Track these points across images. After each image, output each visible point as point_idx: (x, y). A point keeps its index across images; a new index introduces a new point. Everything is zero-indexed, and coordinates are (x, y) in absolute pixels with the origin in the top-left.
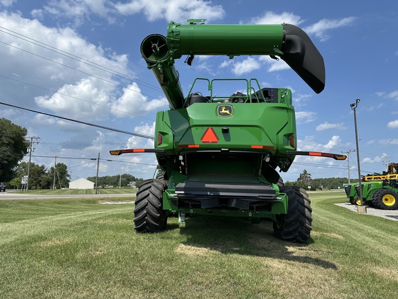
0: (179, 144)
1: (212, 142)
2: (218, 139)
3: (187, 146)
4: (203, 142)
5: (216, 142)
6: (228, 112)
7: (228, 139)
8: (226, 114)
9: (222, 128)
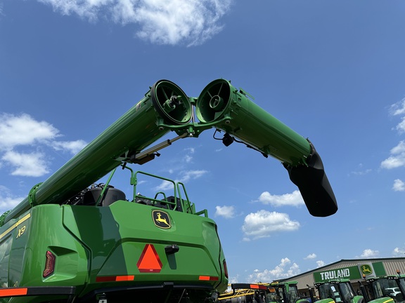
0: (100, 274)
1: (155, 271)
2: (161, 265)
3: (114, 278)
4: (141, 270)
5: (159, 271)
6: (164, 221)
7: (173, 265)
8: (162, 224)
9: (166, 246)
